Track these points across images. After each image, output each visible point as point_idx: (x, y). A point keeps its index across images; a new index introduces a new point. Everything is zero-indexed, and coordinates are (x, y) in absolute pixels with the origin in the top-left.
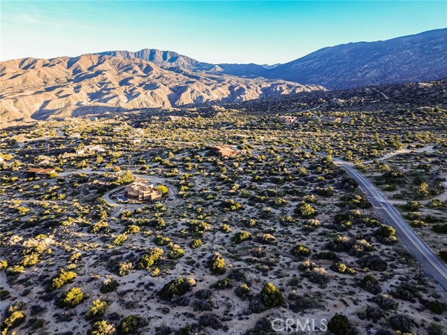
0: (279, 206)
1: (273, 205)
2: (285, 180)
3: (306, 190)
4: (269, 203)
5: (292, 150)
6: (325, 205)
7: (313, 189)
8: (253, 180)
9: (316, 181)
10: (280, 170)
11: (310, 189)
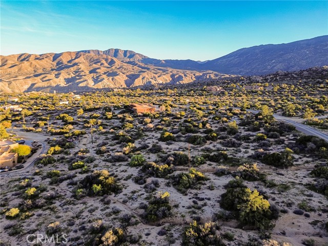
0: (191, 186)
1: (177, 183)
2: (207, 138)
3: (240, 155)
4: (174, 178)
5: (217, 107)
6: (285, 188)
7: (251, 152)
8: (162, 139)
9: (254, 141)
10: (201, 125)
11: (246, 152)
